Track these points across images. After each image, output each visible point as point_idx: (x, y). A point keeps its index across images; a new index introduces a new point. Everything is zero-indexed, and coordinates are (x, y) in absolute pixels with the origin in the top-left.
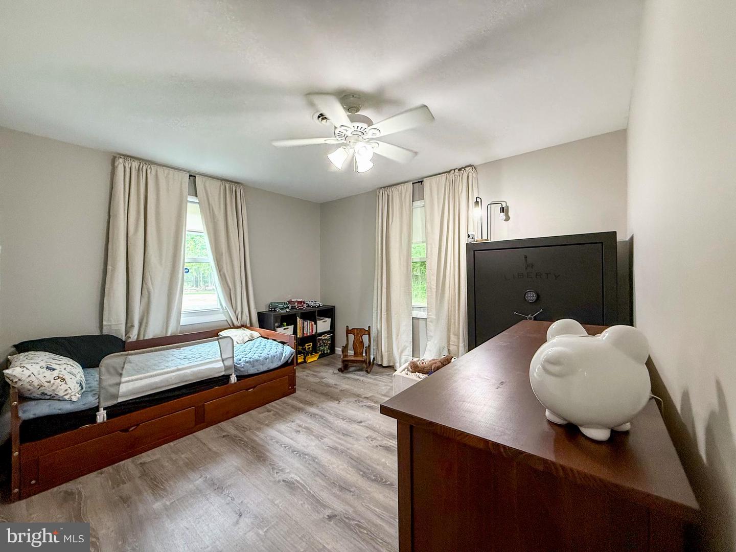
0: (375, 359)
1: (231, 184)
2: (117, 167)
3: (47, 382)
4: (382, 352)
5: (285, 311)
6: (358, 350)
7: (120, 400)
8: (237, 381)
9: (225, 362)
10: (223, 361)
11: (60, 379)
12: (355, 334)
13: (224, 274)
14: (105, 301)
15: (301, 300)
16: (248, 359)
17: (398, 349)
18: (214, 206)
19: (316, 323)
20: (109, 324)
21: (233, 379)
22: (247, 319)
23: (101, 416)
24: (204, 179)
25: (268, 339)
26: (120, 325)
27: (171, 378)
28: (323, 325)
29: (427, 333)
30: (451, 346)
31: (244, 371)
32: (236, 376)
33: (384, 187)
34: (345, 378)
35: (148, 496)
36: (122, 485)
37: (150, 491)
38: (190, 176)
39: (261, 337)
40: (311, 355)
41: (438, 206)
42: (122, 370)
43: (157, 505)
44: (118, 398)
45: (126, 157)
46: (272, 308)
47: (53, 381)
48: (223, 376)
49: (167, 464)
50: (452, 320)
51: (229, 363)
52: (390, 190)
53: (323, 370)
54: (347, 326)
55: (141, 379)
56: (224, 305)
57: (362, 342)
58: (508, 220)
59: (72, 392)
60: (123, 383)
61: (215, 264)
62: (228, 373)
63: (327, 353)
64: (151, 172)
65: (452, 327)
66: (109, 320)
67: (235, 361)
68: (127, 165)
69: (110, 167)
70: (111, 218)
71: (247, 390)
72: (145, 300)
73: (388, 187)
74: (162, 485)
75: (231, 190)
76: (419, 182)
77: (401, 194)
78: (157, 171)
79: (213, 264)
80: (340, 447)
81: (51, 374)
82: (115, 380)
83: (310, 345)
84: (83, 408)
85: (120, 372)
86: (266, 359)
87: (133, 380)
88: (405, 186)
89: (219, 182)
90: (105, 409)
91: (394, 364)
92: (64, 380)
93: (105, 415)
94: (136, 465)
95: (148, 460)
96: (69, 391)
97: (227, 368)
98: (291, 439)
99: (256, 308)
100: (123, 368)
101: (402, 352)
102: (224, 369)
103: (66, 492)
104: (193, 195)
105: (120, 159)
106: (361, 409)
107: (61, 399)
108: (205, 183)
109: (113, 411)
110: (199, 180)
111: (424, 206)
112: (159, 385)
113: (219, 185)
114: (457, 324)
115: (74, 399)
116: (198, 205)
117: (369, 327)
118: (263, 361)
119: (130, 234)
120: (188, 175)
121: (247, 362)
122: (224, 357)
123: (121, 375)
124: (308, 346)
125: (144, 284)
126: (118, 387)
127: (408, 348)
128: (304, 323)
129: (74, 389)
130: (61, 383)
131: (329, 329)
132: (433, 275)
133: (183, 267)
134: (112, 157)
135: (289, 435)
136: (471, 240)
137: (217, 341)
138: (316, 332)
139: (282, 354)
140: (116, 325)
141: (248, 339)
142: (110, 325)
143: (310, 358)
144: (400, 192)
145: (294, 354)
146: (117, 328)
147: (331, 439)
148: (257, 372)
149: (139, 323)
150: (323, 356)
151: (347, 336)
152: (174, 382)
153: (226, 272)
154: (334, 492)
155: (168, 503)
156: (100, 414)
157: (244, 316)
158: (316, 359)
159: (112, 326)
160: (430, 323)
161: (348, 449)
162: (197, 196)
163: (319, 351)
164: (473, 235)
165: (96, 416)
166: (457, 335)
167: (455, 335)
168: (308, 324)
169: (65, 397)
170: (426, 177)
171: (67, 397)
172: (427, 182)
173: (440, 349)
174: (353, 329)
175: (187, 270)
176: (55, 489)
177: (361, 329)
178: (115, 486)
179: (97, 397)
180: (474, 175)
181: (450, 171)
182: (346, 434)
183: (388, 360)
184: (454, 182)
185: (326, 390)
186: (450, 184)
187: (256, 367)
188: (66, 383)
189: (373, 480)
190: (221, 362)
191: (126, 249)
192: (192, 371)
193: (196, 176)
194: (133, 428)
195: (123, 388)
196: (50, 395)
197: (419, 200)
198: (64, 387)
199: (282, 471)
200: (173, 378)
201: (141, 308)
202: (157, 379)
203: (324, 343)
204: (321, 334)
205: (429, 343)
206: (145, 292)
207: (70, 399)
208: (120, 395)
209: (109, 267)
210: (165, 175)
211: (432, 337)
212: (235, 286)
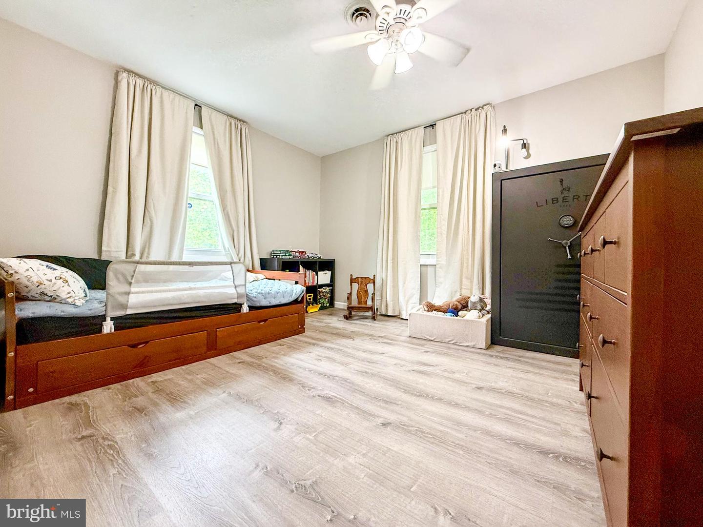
0: (379, 310)
1: (237, 120)
2: (120, 82)
3: (47, 280)
4: (387, 301)
5: (288, 257)
6: (363, 300)
7: (129, 312)
8: (250, 310)
9: (237, 289)
10: (236, 287)
11: (61, 280)
12: (360, 283)
13: (228, 213)
14: (105, 224)
15: (302, 250)
16: (259, 291)
17: (405, 297)
18: (219, 141)
19: (317, 274)
20: (109, 249)
21: (245, 309)
22: (249, 263)
23: (108, 327)
24: (210, 111)
25: (274, 280)
26: (120, 253)
27: (183, 296)
28: (324, 277)
29: (436, 280)
30: (463, 290)
31: (256, 301)
32: (248, 306)
33: (392, 134)
34: (352, 323)
35: (166, 406)
36: (134, 399)
37: (168, 403)
38: (196, 105)
39: (267, 278)
40: (313, 305)
41: (452, 148)
42: (132, 279)
43: (180, 415)
44: (126, 309)
45: (129, 72)
46: (274, 255)
47: (54, 281)
48: (235, 304)
49: (182, 382)
50: (465, 264)
51: (241, 290)
52: (398, 136)
53: (327, 318)
54: (351, 275)
55: (152, 292)
56: (227, 246)
57: (366, 292)
58: (529, 157)
59: (76, 296)
60: (133, 293)
61: (219, 201)
62: (239, 301)
63: (326, 306)
64: (156, 93)
65: (465, 270)
66: (108, 246)
67: (247, 291)
68: (131, 81)
69: (113, 82)
70: (113, 135)
71: (260, 322)
72: (147, 229)
73: (396, 133)
74: (180, 398)
75: (236, 128)
76: (431, 125)
77: (411, 140)
78: (162, 94)
79: (217, 201)
80: (370, 371)
81: (52, 273)
82: (124, 288)
83: (311, 296)
84: (89, 313)
85: (130, 280)
86: (278, 293)
87: (143, 292)
88: (416, 131)
89: (225, 117)
90: (112, 319)
91: (400, 313)
92: (67, 281)
93: (113, 326)
94: (148, 384)
95: (160, 379)
96: (72, 294)
97: (240, 296)
98: (314, 365)
99: (259, 253)
100: (133, 276)
101: (408, 301)
102: (236, 296)
103: (70, 403)
104: (198, 127)
105: (124, 73)
106: (378, 344)
107: (63, 302)
108: (210, 116)
109: (122, 323)
110: (204, 110)
111: (436, 151)
112: (171, 302)
113: (225, 119)
114: (470, 267)
115: (78, 303)
116: (203, 138)
117: (374, 275)
118: (275, 294)
119: (133, 156)
120: (194, 105)
121: (259, 293)
122: (237, 283)
123: (130, 283)
124: (309, 296)
125: (146, 210)
126: (127, 296)
127: (414, 296)
128: (306, 272)
129: (78, 293)
130: (63, 284)
131: (329, 282)
132: (443, 220)
133: (187, 201)
134: (115, 71)
135: (310, 362)
136: (497, 170)
137: (230, 266)
138: (317, 284)
139: (293, 291)
140: (116, 251)
141: (254, 279)
142: (109, 251)
143: (311, 308)
144: (409, 138)
145: (304, 292)
146: (117, 256)
147: (356, 366)
148: (269, 305)
149: (140, 253)
150: (322, 308)
151: (351, 285)
152: (186, 301)
153: (229, 211)
154: (379, 404)
155: (192, 413)
156: (108, 323)
157: (247, 259)
158: (316, 310)
159: (112, 253)
160: (440, 270)
161: (379, 372)
162: (202, 128)
163: (320, 303)
164: (500, 164)
165: (102, 325)
166: (470, 279)
167: (467, 278)
168: (310, 273)
169: (68, 299)
170: (438, 121)
171: (70, 300)
172: (439, 126)
173: (452, 294)
174: (357, 278)
175: (190, 206)
176: (57, 401)
177: (366, 278)
178: (127, 399)
179: (104, 304)
180: (492, 113)
181: (465, 112)
182: (370, 362)
183: (393, 310)
184: (470, 123)
185: (335, 331)
186: (466, 125)
187: (268, 300)
188: (69, 285)
189: (418, 396)
190: (234, 289)
191: (128, 171)
192: (205, 292)
193: (202, 106)
194: (141, 346)
195: (133, 300)
196: (51, 296)
197: (430, 145)
198: (66, 289)
199: (314, 389)
200: (185, 296)
201: (143, 237)
202: (170, 295)
203: (324, 296)
204: (321, 286)
205: (437, 289)
206: (147, 220)
207: (73, 303)
208: (129, 306)
209: (110, 189)
210: (171, 100)
211: (441, 283)
212: (238, 227)
